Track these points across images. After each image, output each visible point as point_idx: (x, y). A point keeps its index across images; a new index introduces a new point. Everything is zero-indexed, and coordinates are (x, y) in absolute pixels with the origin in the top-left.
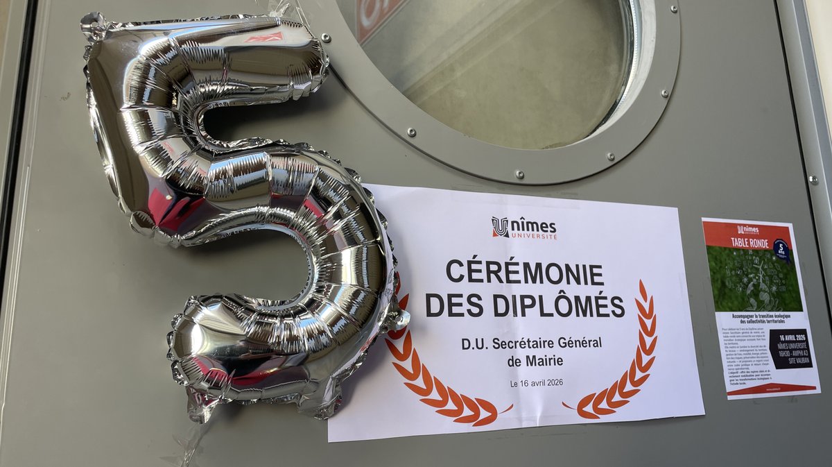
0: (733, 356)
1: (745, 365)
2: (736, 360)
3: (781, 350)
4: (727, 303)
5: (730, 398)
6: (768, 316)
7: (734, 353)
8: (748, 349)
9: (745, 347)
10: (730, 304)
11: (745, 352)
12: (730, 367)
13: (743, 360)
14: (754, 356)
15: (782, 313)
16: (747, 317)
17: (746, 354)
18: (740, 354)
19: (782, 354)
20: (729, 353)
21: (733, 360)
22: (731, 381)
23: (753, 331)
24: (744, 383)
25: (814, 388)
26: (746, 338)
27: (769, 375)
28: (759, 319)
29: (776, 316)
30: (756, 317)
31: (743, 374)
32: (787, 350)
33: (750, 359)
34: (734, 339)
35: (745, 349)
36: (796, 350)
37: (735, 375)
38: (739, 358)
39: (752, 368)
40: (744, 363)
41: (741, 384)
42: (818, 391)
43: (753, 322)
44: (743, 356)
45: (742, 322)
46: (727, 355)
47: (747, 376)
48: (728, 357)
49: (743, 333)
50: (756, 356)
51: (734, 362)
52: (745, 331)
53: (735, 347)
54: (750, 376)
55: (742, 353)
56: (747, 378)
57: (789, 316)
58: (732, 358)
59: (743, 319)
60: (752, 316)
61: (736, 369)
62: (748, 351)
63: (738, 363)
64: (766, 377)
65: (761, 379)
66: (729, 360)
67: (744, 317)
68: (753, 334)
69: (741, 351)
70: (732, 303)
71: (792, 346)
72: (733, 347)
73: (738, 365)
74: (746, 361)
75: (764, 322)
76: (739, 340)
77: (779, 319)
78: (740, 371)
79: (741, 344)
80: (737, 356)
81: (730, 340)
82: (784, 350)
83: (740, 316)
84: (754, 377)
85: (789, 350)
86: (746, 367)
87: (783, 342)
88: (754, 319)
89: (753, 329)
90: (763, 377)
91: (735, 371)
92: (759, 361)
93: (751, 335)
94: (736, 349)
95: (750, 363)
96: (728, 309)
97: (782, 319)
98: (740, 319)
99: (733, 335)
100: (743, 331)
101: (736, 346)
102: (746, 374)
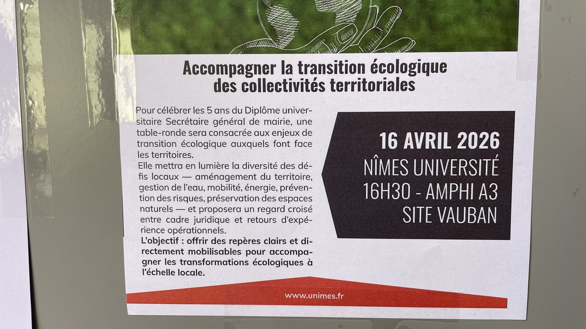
0: (165, 193)
1: (211, 220)
2: (174, 204)
3: (370, 179)
4: (168, 26)
5: (134, 309)
6: (339, 67)
7: (170, 183)
8: (231, 172)
9: (218, 166)
10: (178, 29)
11: (216, 183)
12: (149, 225)
13: (204, 205)
14: (252, 193)
15: (408, 57)
16: (246, 70)
17: (221, 188)
18: (197, 188)
19: (373, 192)
20: (150, 182)
21: (163, 204)
22: (145, 263)
23: (260, 117)
24: (200, 274)
25: (501, 303)
26: (229, 140)
27: (306, 252)
28: (296, 77)
29: (374, 68)
30: (287, 69)
31: (196, 247)
32: (401, 180)
33: (233, 204)
34: (179, 140)
35: (223, 172)
36: (442, 180)
37: (163, 247)
38: (188, 200)
39: (232, 231)
40: (208, 215)
41: (181, 273)
42: (517, 311)
43: (269, 87)
44: (205, 195)
45: (219, 87)
46: (143, 188)
47: (211, 252)
48: (146, 193)
49: (218, 123)
50: (261, 194)
51: (170, 209)
52: (225, 117)
53: (180, 166)
54: (224, 252)
55: (205, 183)
56: (209, 257)
57: (443, 67)
58: (162, 199)
59: (225, 78)
60: (267, 69)
61: (173, 231)
62: (230, 178)
63: (185, 214)
64: (293, 258)
65: (269, 263)
66: (145, 204)
67: (231, 70)
68: (262, 128)
69: (199, 177)
70: (189, 24)
71: (428, 167)
72: (171, 166)
73: (180, 220)
74: (213, 210)
75: (315, 87)
76: (197, 144)
77: (392, 77)
78: (186, 236)
79: (200, 155)
80: (183, 193)
81: (162, 144)
82: (385, 179)
83: (212, 69)
84: (242, 257)
85: (411, 178)
86: (214, 226)
87: (387, 154)
88: (277, 77)
89: (262, 110)
90: (275, 258)
91: (166, 236)
92: (270, 210)
93: (253, 128)
94: (184, 172)
95: (232, 216)
96: (167, 45)
97: (405, 77)
98: (215, 78)
99: (176, 128)
100: (218, 117)
101: (184, 161)
102: (209, 245)
